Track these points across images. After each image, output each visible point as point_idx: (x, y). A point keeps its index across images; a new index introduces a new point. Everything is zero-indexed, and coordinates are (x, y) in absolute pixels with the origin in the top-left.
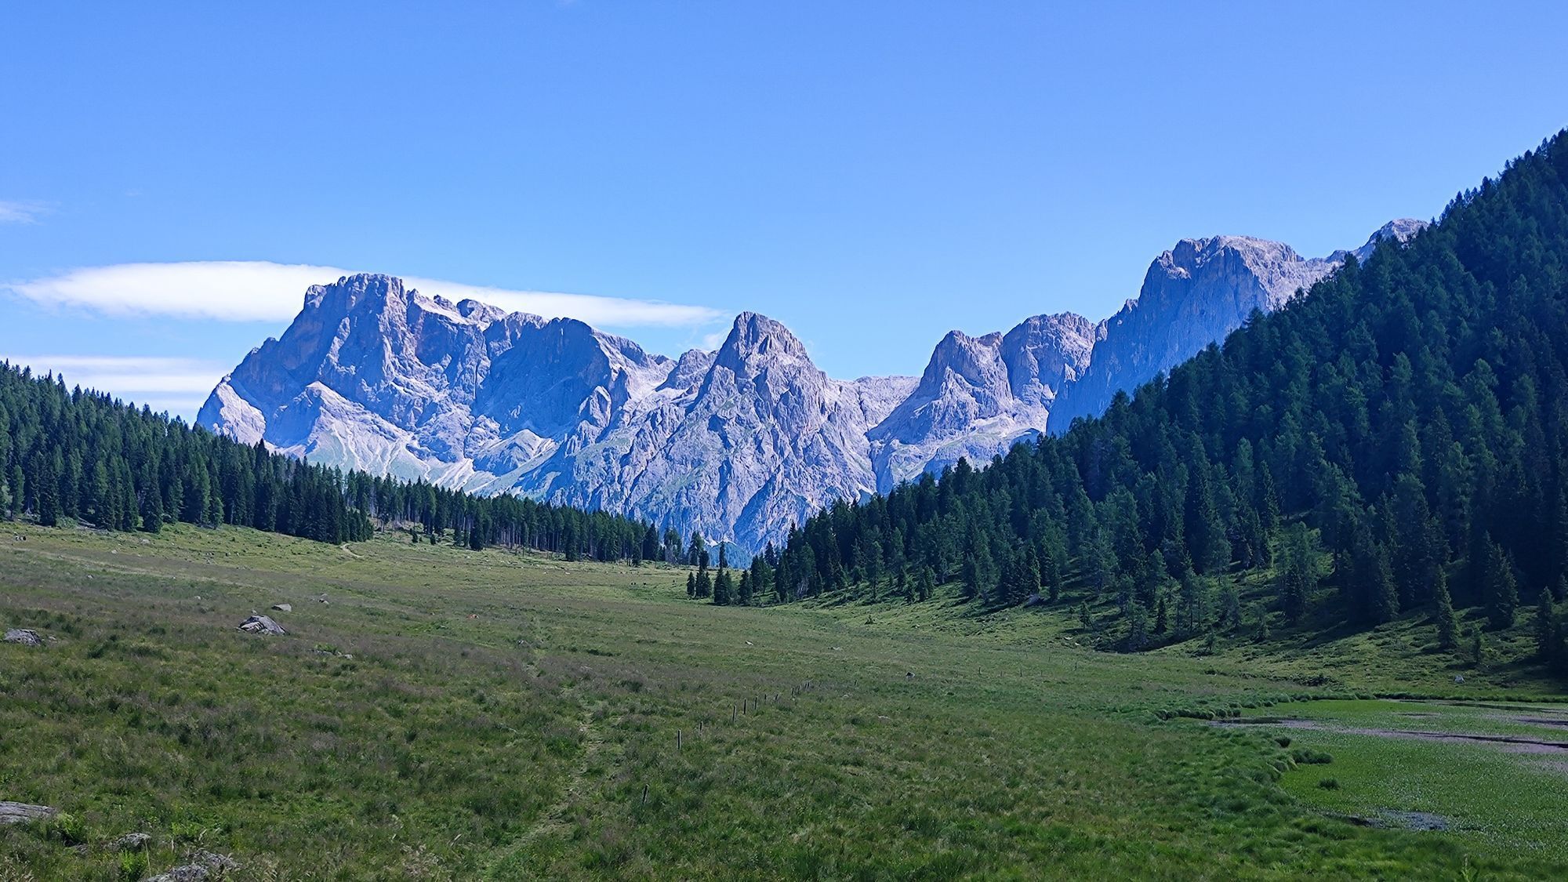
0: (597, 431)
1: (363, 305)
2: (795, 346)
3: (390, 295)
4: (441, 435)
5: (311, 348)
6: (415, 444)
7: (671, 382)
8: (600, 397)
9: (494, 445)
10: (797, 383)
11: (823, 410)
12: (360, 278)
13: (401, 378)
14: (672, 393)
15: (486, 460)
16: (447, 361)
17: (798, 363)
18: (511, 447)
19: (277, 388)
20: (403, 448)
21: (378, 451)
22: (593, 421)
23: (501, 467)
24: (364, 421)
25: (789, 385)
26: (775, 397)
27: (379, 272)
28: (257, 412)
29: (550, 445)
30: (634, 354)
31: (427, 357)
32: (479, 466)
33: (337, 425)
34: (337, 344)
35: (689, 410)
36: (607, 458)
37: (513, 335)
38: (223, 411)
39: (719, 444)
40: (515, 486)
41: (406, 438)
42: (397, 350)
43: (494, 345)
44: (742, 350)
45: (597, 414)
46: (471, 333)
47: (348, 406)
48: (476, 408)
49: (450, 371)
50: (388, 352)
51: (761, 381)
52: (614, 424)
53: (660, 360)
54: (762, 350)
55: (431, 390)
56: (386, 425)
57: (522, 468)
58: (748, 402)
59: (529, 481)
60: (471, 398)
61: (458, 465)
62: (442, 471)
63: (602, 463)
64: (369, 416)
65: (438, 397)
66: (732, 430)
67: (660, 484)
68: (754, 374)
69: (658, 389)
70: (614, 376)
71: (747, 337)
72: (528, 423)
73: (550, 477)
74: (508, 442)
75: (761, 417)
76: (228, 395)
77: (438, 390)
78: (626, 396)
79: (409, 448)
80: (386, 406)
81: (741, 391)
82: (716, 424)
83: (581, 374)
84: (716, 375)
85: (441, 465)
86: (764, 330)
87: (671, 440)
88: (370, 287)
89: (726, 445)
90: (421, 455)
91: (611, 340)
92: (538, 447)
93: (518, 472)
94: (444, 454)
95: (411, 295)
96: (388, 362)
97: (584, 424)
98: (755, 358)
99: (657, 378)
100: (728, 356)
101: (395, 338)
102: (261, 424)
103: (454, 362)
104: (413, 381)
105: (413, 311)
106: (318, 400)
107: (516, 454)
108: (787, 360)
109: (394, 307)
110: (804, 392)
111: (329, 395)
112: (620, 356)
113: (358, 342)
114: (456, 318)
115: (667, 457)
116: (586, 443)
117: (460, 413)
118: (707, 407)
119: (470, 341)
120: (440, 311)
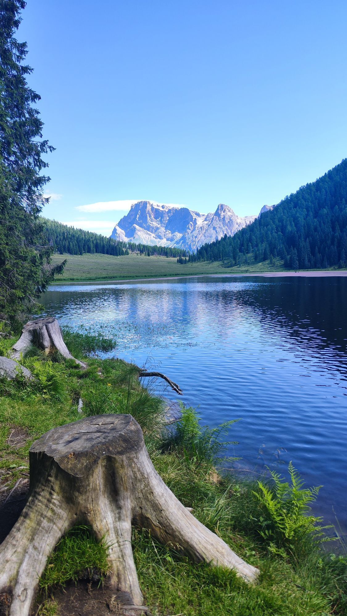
0: (191, 231)
1: (143, 208)
2: (231, 211)
3: (148, 205)
4: (160, 234)
5: (133, 217)
6: (155, 236)
7: (206, 220)
8: (191, 224)
9: (170, 235)
10: (232, 219)
11: (237, 224)
12: (142, 202)
13: (151, 222)
14: (206, 222)
15: (169, 239)
16: (160, 219)
17: (231, 214)
18: (174, 236)
19: (127, 226)
20: (152, 237)
21: (147, 238)
22: (190, 229)
23: (171, 240)
24: (144, 232)
25: (230, 219)
26: (227, 222)
27: (145, 200)
28: (123, 231)
29: (181, 235)
30: (198, 215)
31: (156, 218)
32: (167, 240)
33: (139, 233)
34: (138, 216)
35: (209, 226)
36: (192, 237)
37: (173, 212)
38: (117, 231)
39: (215, 233)
40: (175, 244)
41: (153, 235)
42: (150, 217)
43: (169, 214)
44: (220, 212)
45: (191, 228)
46: (164, 212)
47: (141, 229)
48: (166, 228)
49: (161, 221)
50: (148, 217)
51: (224, 219)
52: (194, 230)
53: (203, 215)
54: (224, 212)
55: (157, 225)
56: (149, 232)
57: (176, 240)
58: (221, 223)
59: (177, 243)
60: (165, 226)
61: (163, 240)
62: (160, 241)
63: (192, 238)
64: (145, 231)
65: (159, 226)
66: (218, 229)
67: (203, 242)
68: (222, 217)
69: (203, 222)
70: (194, 219)
71: (221, 209)
72: (177, 230)
73: (181, 241)
74: (173, 235)
75: (224, 226)
76: (118, 228)
77: (159, 224)
78: (196, 224)
79: (154, 237)
80: (148, 228)
81: (220, 221)
82: (214, 228)
83: (187, 220)
84: (214, 218)
85: (160, 240)
86: (224, 207)
87: (205, 232)
88: (144, 203)
89: (217, 233)
90: (156, 238)
91: (193, 212)
92: (179, 235)
93: (175, 241)
94: (160, 237)
95: (152, 205)
96: (148, 219)
97: (188, 230)
98: (223, 214)
99: (203, 219)
100: (217, 214)
101: (149, 214)
102: (124, 233)
103: (161, 218)
104: (153, 223)
105: (153, 208)
106: (135, 228)
107: (174, 237)
108: (229, 214)
109: (149, 208)
110: (233, 220)
111: (137, 227)
112: (195, 215)
113: (142, 216)
114: (161, 209)
115: (204, 236)
116: (188, 234)
117: (163, 229)
118: (212, 225)
119: (164, 214)
120: (158, 208)
